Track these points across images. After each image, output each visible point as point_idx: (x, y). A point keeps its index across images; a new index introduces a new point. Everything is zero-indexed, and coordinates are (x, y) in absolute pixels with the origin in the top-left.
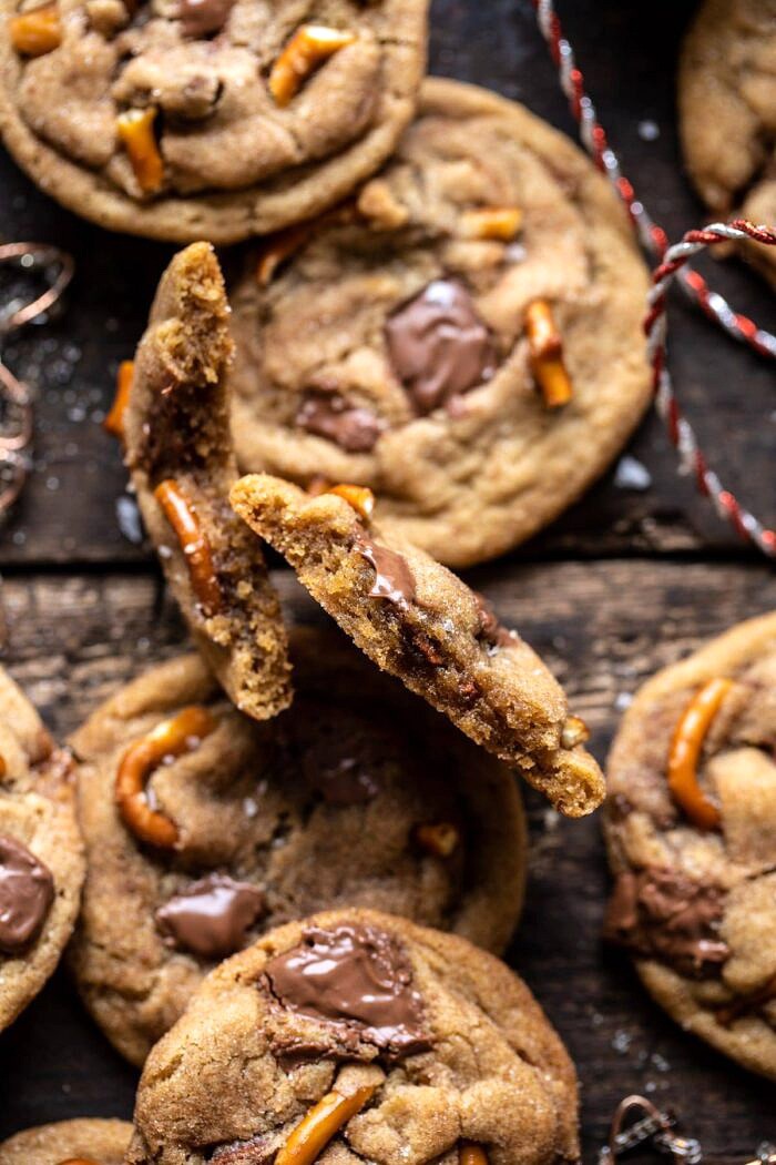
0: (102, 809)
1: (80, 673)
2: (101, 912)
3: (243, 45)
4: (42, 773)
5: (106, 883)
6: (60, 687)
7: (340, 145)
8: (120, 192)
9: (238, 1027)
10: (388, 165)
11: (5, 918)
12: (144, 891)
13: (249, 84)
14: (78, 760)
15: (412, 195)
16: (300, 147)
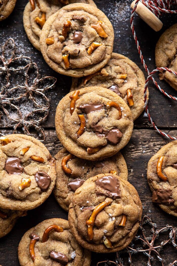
0: (59, 167)
1: (56, 145)
2: (59, 184)
3: (84, 45)
4: (50, 161)
5: (60, 179)
6: (53, 147)
7: (98, 62)
8: (63, 68)
9: (91, 188)
10: (106, 66)
11: (43, 185)
12: (66, 181)
13: (84, 51)
14: (56, 159)
15: (110, 71)
16: (92, 62)
